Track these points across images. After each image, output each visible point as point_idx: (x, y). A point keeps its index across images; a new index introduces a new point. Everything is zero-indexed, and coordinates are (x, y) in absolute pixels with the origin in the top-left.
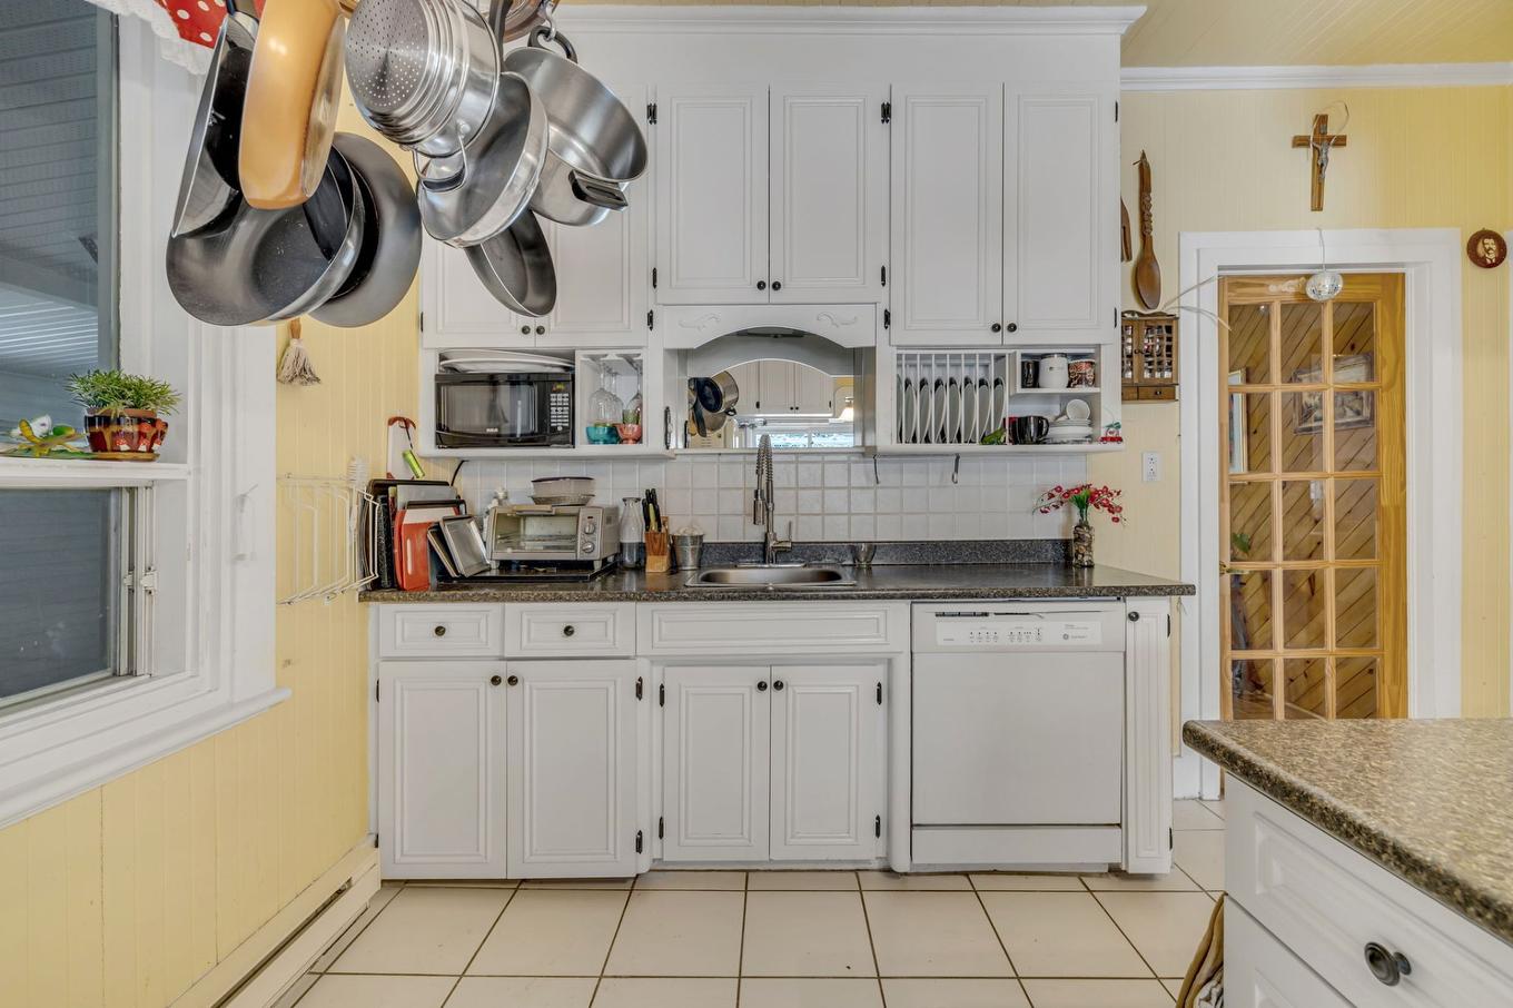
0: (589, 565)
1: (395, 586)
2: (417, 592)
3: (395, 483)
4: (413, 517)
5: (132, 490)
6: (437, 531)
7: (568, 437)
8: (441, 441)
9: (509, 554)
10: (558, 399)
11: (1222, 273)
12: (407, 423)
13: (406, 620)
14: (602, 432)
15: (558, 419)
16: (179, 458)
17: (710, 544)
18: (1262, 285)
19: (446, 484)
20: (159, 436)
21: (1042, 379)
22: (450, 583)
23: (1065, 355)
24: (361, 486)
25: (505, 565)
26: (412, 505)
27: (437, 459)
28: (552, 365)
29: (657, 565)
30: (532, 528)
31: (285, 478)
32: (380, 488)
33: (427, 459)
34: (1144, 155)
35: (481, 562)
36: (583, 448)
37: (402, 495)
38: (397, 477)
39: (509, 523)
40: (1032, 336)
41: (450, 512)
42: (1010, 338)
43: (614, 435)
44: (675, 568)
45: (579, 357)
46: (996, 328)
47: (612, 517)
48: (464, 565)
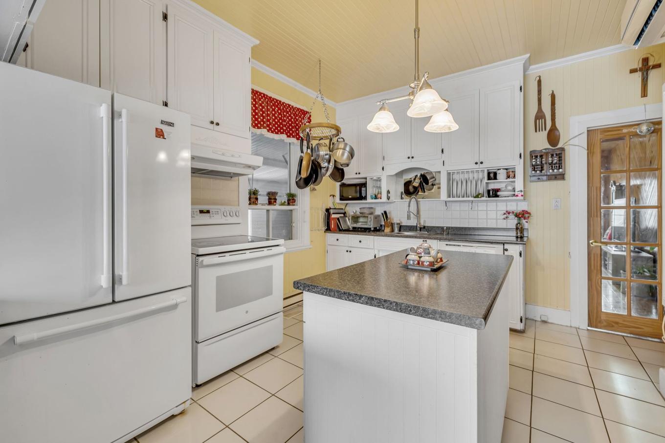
0: (370, 229)
1: (330, 230)
2: (334, 232)
3: (330, 209)
4: (333, 216)
5: (292, 210)
6: (338, 219)
7: (365, 198)
8: (341, 199)
9: (355, 225)
10: (363, 189)
11: (589, 129)
12: (334, 196)
13: (332, 237)
14: (374, 196)
15: (363, 195)
16: (297, 205)
17: (403, 226)
18: (619, 130)
19: (342, 209)
20: (295, 202)
21: (498, 178)
22: (341, 230)
23: (504, 169)
24: (324, 210)
25: (354, 228)
26: (333, 214)
27: (341, 203)
28: (363, 181)
29: (387, 230)
30: (361, 220)
31: (311, 208)
32: (328, 210)
33: (338, 203)
34: (553, 92)
35: (349, 227)
36: (369, 200)
37: (332, 211)
38: (331, 207)
39: (355, 219)
40: (491, 164)
41: (342, 215)
42: (481, 166)
43: (376, 198)
44: (393, 231)
45: (368, 179)
46: (476, 163)
47: (377, 217)
48: (344, 227)
